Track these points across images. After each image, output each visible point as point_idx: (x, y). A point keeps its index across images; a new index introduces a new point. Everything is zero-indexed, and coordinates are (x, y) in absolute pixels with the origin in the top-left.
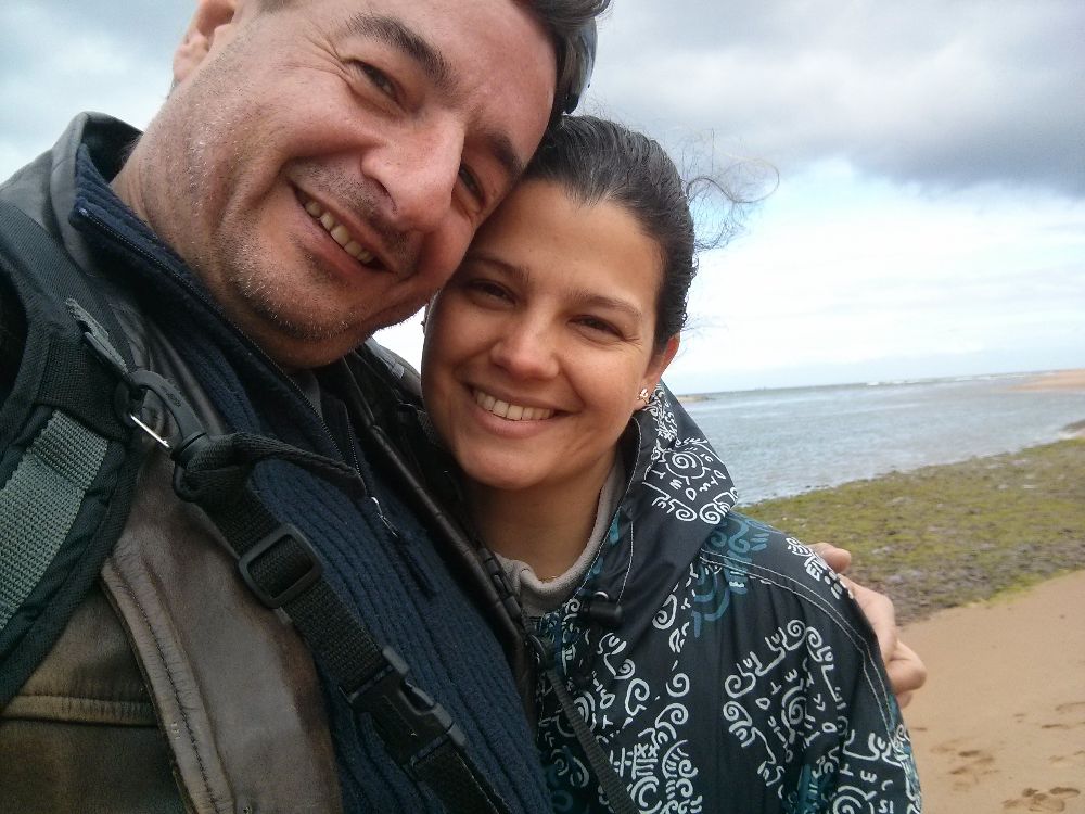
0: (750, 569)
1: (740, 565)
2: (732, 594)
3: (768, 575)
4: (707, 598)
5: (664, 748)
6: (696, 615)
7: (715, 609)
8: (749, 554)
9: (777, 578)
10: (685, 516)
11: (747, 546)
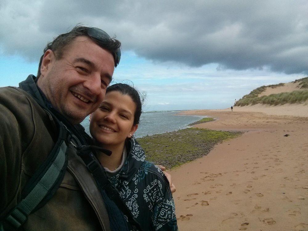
0: (149, 170)
1: (147, 169)
2: (146, 174)
3: (152, 171)
4: (141, 175)
5: (133, 202)
6: (139, 178)
7: (143, 177)
8: (148, 167)
9: (153, 172)
10: (138, 160)
11: (148, 166)
